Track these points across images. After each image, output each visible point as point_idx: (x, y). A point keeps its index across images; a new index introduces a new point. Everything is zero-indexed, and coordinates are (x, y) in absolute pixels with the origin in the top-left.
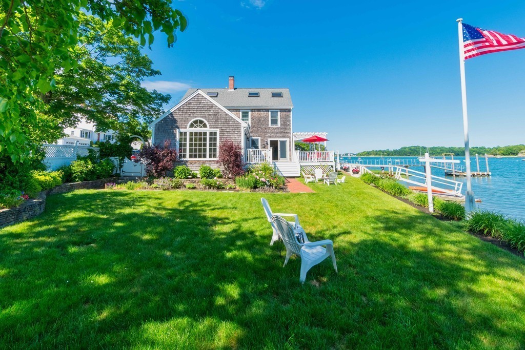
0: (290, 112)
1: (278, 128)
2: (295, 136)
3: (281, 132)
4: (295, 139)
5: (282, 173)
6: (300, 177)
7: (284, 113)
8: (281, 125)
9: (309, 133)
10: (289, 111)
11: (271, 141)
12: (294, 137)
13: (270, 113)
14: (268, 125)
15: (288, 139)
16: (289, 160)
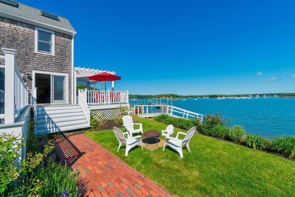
0: (71, 39)
1: (51, 57)
2: (77, 72)
3: (56, 64)
4: (76, 76)
5: (57, 124)
6: (90, 128)
7: (62, 38)
8: (57, 54)
9: (96, 71)
10: (70, 37)
11: (37, 75)
12: (75, 72)
13: (36, 32)
14: (32, 49)
15: (67, 75)
16: (68, 102)
